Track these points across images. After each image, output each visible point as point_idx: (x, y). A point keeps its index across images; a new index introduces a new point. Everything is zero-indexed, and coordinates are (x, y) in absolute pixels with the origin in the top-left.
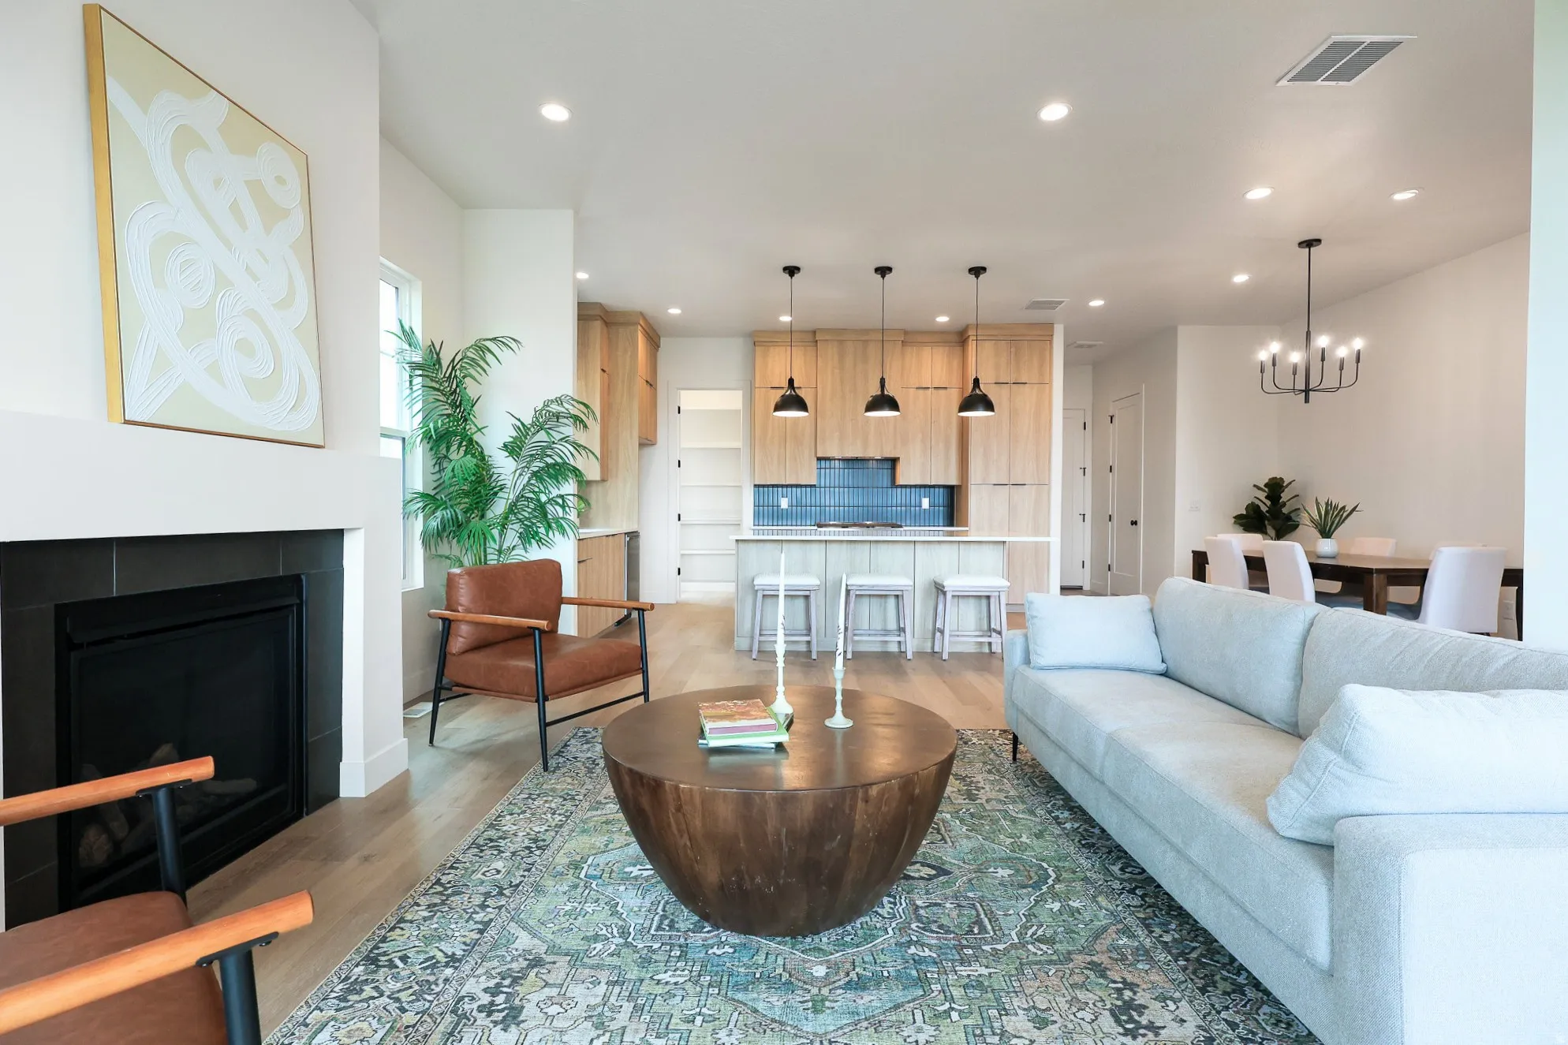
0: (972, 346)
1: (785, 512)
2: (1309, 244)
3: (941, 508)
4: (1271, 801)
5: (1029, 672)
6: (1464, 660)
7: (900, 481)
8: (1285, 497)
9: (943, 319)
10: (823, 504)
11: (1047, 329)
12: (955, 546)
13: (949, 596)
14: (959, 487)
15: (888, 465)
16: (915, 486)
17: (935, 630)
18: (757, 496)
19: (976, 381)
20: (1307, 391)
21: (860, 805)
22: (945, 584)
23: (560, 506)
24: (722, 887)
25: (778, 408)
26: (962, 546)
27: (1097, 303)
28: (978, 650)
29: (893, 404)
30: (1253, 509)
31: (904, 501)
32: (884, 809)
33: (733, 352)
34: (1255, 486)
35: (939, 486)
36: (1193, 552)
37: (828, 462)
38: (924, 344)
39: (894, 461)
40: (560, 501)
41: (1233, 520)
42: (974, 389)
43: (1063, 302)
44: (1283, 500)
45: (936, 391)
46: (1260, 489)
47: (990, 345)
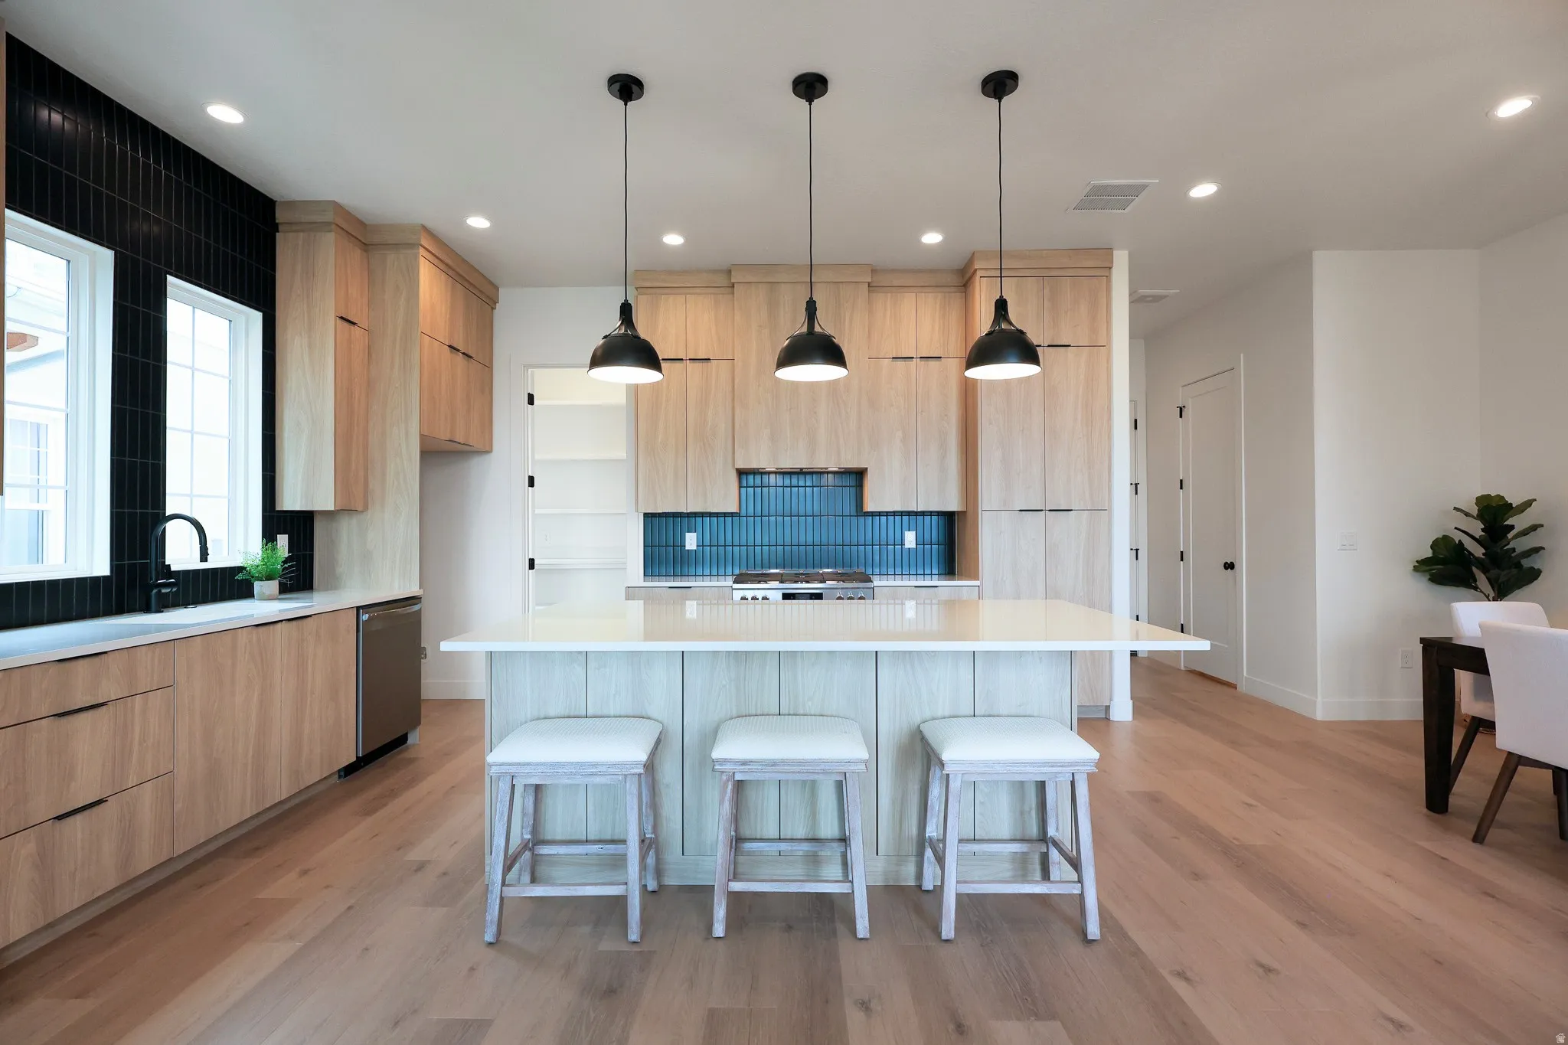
1: (692, 555)
3: (935, 547)
7: (870, 506)
8: (1516, 524)
9: (932, 239)
10: (751, 542)
14: (962, 514)
15: (850, 481)
16: (894, 513)
17: (922, 842)
18: (649, 531)
27: (1204, 190)
29: (835, 356)
30: (1447, 547)
31: (876, 537)
34: (1455, 508)
35: (931, 513)
36: (1422, 640)
37: (758, 478)
38: (902, 289)
39: (858, 476)
41: (1412, 568)
43: (1144, 187)
44: (1510, 535)
45: (923, 362)
46: (1467, 514)
47: (1031, 283)
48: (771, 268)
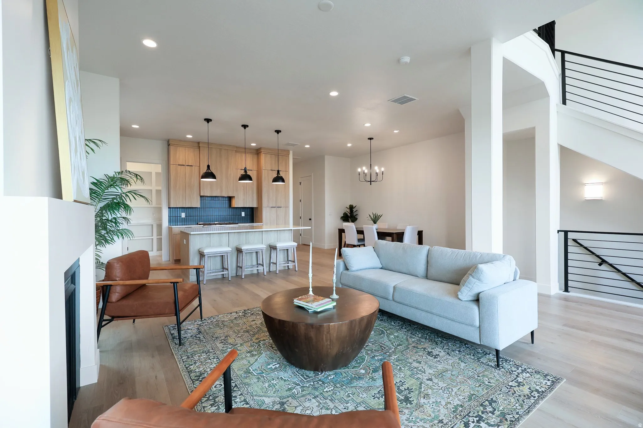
0: (263, 156)
1: (183, 219)
2: (371, 139)
3: (249, 216)
4: (459, 293)
6: (471, 257)
7: (234, 205)
8: (354, 210)
9: (253, 144)
10: (201, 215)
11: (288, 152)
13: (278, 250)
14: (257, 208)
15: (227, 199)
18: (170, 212)
19: (278, 172)
20: (371, 181)
22: (277, 246)
25: (203, 177)
26: (278, 232)
27: (307, 146)
28: (284, 269)
29: (249, 178)
30: (345, 214)
31: (235, 214)
33: (158, 148)
34: (346, 207)
35: (249, 208)
36: (338, 229)
39: (230, 199)
41: (340, 218)
43: (297, 144)
44: (354, 212)
46: (348, 208)
47: (269, 156)
48: (221, 145)
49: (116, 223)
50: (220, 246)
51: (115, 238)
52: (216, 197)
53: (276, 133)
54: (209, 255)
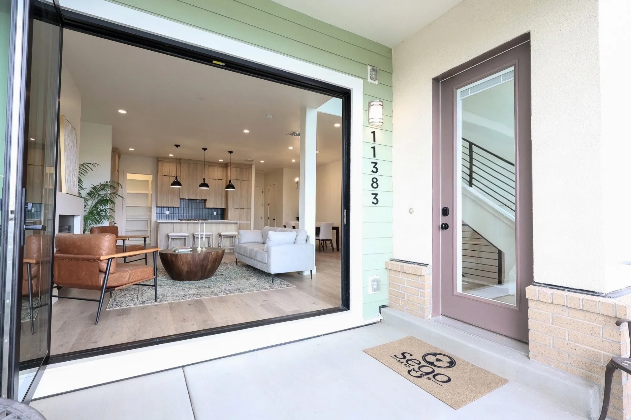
0: (229, 169)
1: (167, 215)
3: (220, 215)
5: (239, 245)
7: (207, 206)
9: (221, 160)
10: (181, 213)
11: (250, 166)
12: (224, 224)
13: (222, 237)
14: (225, 209)
15: (203, 202)
16: (212, 208)
17: (218, 246)
18: (157, 210)
19: (230, 181)
21: (210, 255)
22: (221, 234)
23: (105, 212)
24: (187, 271)
25: (172, 185)
26: (226, 224)
27: (262, 162)
29: (207, 186)
31: (208, 213)
32: (214, 256)
35: (219, 208)
36: (284, 226)
37: (183, 200)
38: (215, 166)
39: (205, 201)
40: (105, 211)
42: (229, 183)
43: (254, 160)
45: (219, 180)
48: (197, 161)
49: (106, 212)
50: (181, 232)
51: (103, 220)
52: (193, 199)
53: (229, 153)
54: (172, 238)
